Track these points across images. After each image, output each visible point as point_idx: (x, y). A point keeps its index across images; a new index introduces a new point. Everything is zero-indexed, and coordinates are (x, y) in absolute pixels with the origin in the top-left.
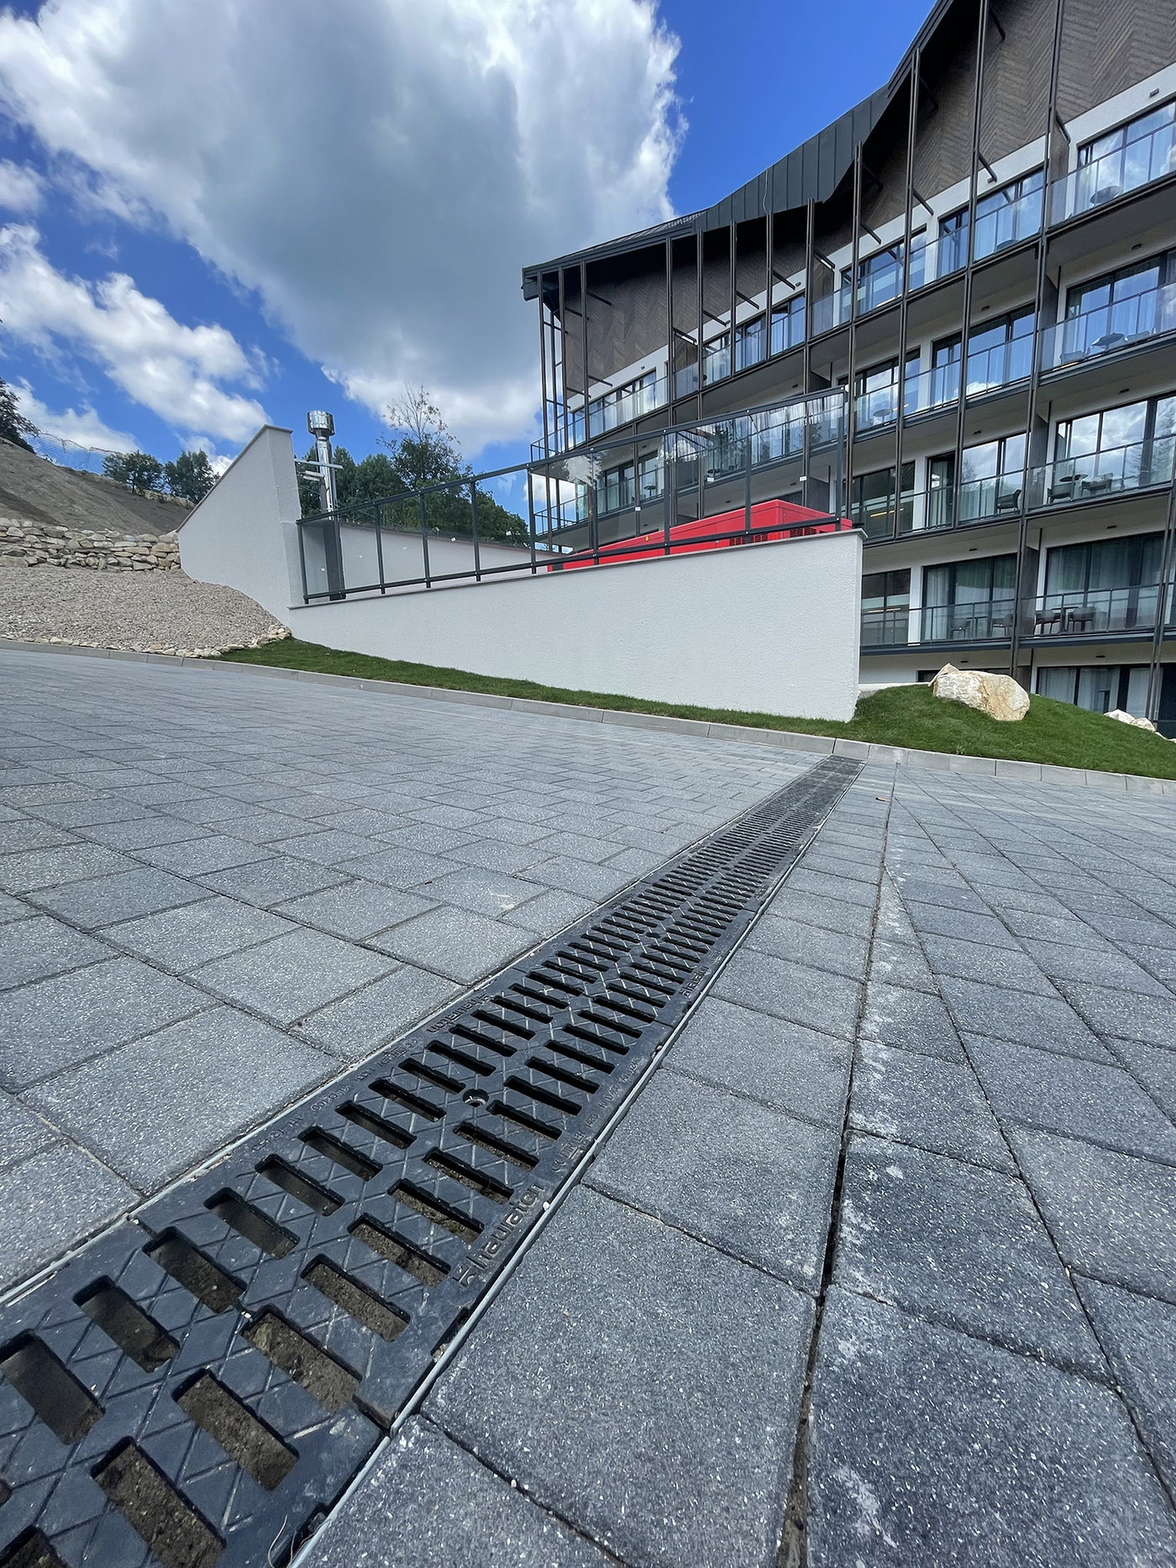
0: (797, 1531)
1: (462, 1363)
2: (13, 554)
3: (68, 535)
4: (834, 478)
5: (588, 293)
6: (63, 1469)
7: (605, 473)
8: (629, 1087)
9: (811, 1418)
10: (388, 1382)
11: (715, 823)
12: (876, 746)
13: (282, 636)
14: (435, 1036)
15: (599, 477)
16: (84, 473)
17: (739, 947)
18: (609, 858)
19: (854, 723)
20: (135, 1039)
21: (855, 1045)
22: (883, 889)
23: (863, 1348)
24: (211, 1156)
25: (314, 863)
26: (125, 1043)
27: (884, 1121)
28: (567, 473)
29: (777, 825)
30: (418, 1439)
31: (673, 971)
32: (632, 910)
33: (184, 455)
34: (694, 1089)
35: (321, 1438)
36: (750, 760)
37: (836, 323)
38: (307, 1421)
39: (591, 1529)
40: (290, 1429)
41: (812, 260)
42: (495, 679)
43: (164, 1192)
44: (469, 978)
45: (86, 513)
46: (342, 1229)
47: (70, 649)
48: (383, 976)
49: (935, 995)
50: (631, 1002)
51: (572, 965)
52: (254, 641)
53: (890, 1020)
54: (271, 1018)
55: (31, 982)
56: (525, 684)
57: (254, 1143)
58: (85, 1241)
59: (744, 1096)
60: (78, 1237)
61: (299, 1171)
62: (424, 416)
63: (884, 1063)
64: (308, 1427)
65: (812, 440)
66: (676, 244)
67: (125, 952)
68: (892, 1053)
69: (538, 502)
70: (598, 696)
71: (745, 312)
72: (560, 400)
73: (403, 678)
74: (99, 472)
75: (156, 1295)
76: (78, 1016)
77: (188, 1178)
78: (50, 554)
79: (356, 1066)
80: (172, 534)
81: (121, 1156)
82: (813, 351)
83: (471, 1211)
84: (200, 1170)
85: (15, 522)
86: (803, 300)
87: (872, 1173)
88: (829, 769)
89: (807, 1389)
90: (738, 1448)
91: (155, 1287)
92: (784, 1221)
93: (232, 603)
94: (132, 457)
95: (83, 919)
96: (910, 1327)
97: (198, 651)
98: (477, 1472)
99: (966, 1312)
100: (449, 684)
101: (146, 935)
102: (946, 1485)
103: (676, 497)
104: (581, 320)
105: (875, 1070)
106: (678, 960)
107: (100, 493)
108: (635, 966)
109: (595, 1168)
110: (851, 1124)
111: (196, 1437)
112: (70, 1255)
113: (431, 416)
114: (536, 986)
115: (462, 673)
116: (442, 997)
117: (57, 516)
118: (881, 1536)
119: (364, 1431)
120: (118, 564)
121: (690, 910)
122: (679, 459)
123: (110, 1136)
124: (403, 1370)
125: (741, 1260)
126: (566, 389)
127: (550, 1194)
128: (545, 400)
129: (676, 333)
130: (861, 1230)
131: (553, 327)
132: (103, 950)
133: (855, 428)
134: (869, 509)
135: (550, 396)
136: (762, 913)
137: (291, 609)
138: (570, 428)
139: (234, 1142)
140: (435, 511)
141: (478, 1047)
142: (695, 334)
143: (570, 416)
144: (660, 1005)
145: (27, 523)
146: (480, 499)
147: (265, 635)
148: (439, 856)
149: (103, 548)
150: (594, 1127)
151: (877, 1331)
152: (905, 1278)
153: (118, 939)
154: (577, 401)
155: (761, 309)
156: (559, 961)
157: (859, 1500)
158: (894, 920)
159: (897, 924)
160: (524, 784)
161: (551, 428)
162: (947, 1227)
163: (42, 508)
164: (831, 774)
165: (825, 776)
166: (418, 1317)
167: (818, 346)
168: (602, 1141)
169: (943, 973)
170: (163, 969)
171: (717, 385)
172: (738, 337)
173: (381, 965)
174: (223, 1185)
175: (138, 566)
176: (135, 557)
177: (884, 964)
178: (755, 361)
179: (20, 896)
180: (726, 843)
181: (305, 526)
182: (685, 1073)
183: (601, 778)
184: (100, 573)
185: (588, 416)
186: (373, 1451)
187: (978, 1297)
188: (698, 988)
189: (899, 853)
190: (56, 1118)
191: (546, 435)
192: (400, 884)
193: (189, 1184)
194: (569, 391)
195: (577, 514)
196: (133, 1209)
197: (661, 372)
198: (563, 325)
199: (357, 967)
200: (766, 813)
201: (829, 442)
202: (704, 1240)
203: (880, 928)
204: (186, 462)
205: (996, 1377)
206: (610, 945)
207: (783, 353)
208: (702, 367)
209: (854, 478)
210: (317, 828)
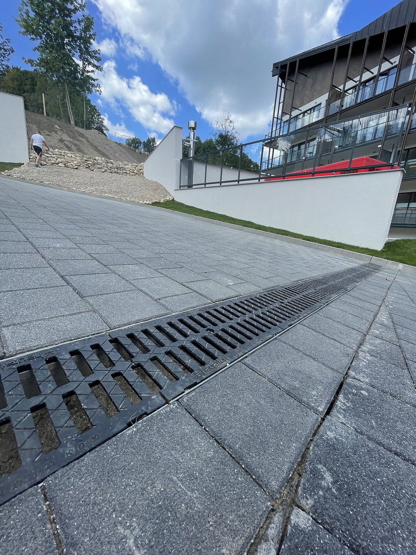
0: (298, 476)
1: (193, 394)
2: (98, 168)
3: (113, 163)
4: (394, 150)
5: (298, 72)
6: (82, 381)
7: (293, 147)
8: (263, 341)
9: (311, 448)
10: (170, 392)
11: (314, 275)
12: (391, 262)
13: (171, 199)
14: (200, 312)
15: (290, 148)
16: (120, 144)
17: (315, 313)
18: (270, 278)
19: (382, 251)
20: (113, 293)
21: (357, 352)
22: (381, 308)
23: (337, 436)
24: (130, 325)
25: (171, 261)
26: (111, 293)
27: (363, 377)
28: (278, 147)
29: (340, 280)
30: (176, 407)
31: (287, 314)
32: (275, 294)
33: (149, 139)
34: (288, 348)
35: (149, 398)
36: (333, 259)
37: (410, 79)
38: (146, 393)
39: (226, 447)
40: (141, 393)
41: (404, 51)
42: (239, 220)
43: (116, 329)
44: (214, 300)
45: (119, 156)
46: (163, 352)
47: (110, 198)
48: (187, 293)
49: (398, 346)
50: (269, 319)
51: (250, 304)
52: (162, 200)
53: (374, 348)
54: (151, 296)
55: (89, 274)
56: (249, 223)
57: (142, 325)
58: (94, 334)
59: (307, 355)
60: (93, 333)
61: (153, 335)
62: (228, 124)
63: (368, 360)
64: (146, 394)
65: (387, 132)
66: (340, 48)
67: (114, 272)
68: (373, 358)
69: (265, 158)
70: (276, 229)
71: (367, 76)
72: (279, 117)
73: (207, 216)
74: (124, 144)
75: (110, 352)
76: (100, 284)
77: (123, 328)
78: (108, 169)
79: (174, 314)
80: (142, 164)
81: (106, 318)
82: (397, 92)
83: (203, 359)
84: (126, 327)
85: (100, 158)
86: (396, 69)
87: (354, 390)
88: (367, 267)
89: (311, 440)
90: (281, 445)
91: (110, 350)
92: (314, 393)
93: (157, 187)
94: (134, 139)
95: (104, 262)
96: (359, 437)
97: (145, 202)
98: (193, 420)
99: (385, 441)
100: (223, 220)
101: (120, 269)
102: (362, 485)
103: (321, 156)
104: (294, 83)
105: (363, 361)
106: (290, 312)
107: (123, 150)
108: (273, 309)
109: (247, 359)
110: (348, 374)
111: (116, 386)
112: (90, 337)
113: (230, 124)
114: (236, 307)
115: (228, 217)
116: (204, 302)
117: (112, 157)
118: (331, 488)
119: (161, 400)
120: (126, 173)
121: (298, 298)
122: (325, 141)
123: (104, 313)
124: (175, 390)
125: (295, 399)
126: (283, 112)
127: (230, 362)
128: (274, 117)
129: (333, 87)
130: (345, 405)
131: (281, 87)
132: (108, 271)
133: (410, 127)
134: (409, 164)
135: (276, 116)
136: (327, 305)
137: (175, 190)
138: (282, 128)
139: (136, 323)
140: (227, 159)
141: (214, 318)
142: (341, 87)
143: (282, 124)
144: (280, 322)
145: (103, 159)
146: (243, 156)
147: (165, 198)
148: (210, 266)
149: (122, 167)
150: (249, 349)
151: (344, 434)
152: (361, 423)
153: (113, 269)
154: (286, 118)
155: (374, 75)
156: (246, 302)
157: (325, 476)
158: (384, 319)
159: (385, 320)
160: (243, 252)
161: (274, 129)
162: (384, 415)
163: (107, 154)
164: (367, 268)
165: (364, 269)
166: (182, 379)
167: (399, 90)
168: (251, 353)
169: (403, 340)
170: (123, 278)
171: (347, 109)
172: (361, 87)
173: (187, 290)
174: (131, 332)
175: (131, 174)
176: (131, 171)
177: (376, 331)
178: (367, 98)
179: (90, 255)
180: (316, 282)
181: (183, 161)
182: (285, 343)
183: (272, 255)
184: (121, 175)
185: (290, 123)
186: (163, 406)
187: (392, 439)
188: (296, 321)
189: (392, 298)
190: (91, 306)
191: (272, 131)
192: (197, 271)
193: (122, 330)
194: (284, 113)
195: (279, 162)
196: (108, 331)
197: (324, 105)
198: (286, 86)
199: (179, 289)
200: (336, 276)
201: (396, 134)
202: (282, 389)
203: (377, 320)
204: (149, 141)
205: (393, 464)
206: (265, 302)
207: (381, 94)
208: (342, 102)
209: (405, 150)
210: (173, 253)
